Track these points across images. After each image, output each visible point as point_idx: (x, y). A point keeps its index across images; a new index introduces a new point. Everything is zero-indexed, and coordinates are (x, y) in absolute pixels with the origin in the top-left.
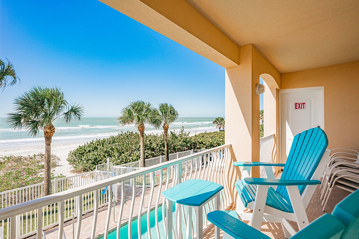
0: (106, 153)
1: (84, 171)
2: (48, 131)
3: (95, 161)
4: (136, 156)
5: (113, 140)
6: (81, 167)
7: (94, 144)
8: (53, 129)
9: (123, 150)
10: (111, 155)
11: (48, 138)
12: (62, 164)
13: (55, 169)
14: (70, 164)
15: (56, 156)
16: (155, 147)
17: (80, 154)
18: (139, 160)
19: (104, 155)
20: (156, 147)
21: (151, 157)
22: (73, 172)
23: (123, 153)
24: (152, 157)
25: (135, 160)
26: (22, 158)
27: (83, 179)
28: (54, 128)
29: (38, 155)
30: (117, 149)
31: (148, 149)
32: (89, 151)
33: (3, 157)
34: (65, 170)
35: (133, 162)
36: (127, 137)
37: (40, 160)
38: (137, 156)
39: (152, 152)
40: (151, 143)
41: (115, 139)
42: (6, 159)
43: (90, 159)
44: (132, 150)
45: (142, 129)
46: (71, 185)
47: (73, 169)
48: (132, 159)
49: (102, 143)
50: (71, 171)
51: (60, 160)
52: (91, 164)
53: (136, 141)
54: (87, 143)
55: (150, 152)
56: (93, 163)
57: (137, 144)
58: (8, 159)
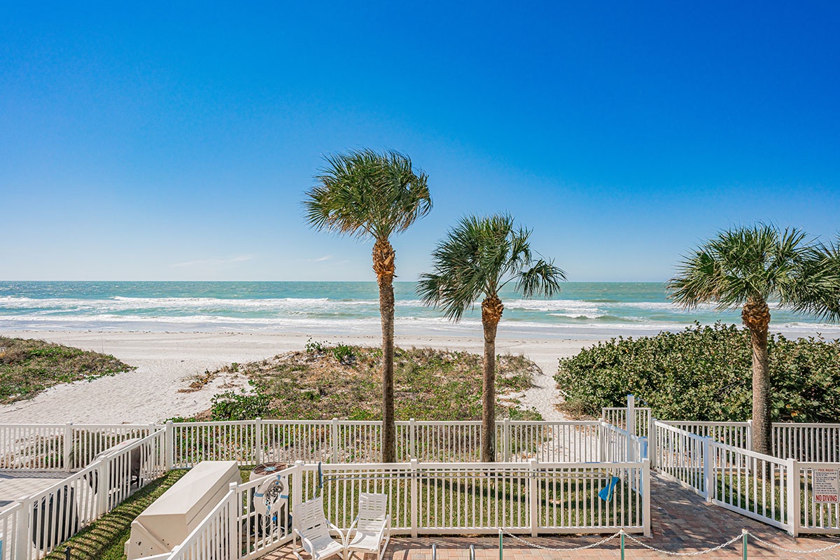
0: (642, 377)
1: (585, 411)
2: (489, 311)
3: (614, 391)
4: (739, 403)
5: (668, 344)
6: (577, 401)
7: (613, 349)
8: (499, 308)
9: (695, 378)
10: (656, 384)
11: (490, 327)
12: (543, 385)
13: (526, 393)
14: (558, 388)
15: (535, 364)
16: (825, 384)
17: (581, 367)
18: (749, 421)
19: (637, 382)
20: (830, 386)
21: (804, 416)
22: (560, 408)
23: (695, 385)
24: (808, 420)
25: (734, 417)
26: (479, 358)
27: (577, 433)
28: (500, 305)
29: (504, 357)
30: (675, 370)
31: (790, 388)
32: (603, 366)
33: (453, 352)
34: (546, 399)
35: (726, 419)
36: (715, 338)
37: (507, 367)
38: (743, 405)
39: (809, 403)
40: (806, 371)
41: (674, 343)
42: (456, 357)
43: (602, 386)
44: (726, 383)
45: (758, 320)
46: (545, 440)
47: (562, 400)
48: (724, 411)
49: (635, 348)
50: (557, 405)
51: (542, 374)
52: (604, 398)
53: (740, 356)
54: (600, 345)
55: (797, 399)
56: (609, 397)
57: (743, 365)
58: (459, 357)
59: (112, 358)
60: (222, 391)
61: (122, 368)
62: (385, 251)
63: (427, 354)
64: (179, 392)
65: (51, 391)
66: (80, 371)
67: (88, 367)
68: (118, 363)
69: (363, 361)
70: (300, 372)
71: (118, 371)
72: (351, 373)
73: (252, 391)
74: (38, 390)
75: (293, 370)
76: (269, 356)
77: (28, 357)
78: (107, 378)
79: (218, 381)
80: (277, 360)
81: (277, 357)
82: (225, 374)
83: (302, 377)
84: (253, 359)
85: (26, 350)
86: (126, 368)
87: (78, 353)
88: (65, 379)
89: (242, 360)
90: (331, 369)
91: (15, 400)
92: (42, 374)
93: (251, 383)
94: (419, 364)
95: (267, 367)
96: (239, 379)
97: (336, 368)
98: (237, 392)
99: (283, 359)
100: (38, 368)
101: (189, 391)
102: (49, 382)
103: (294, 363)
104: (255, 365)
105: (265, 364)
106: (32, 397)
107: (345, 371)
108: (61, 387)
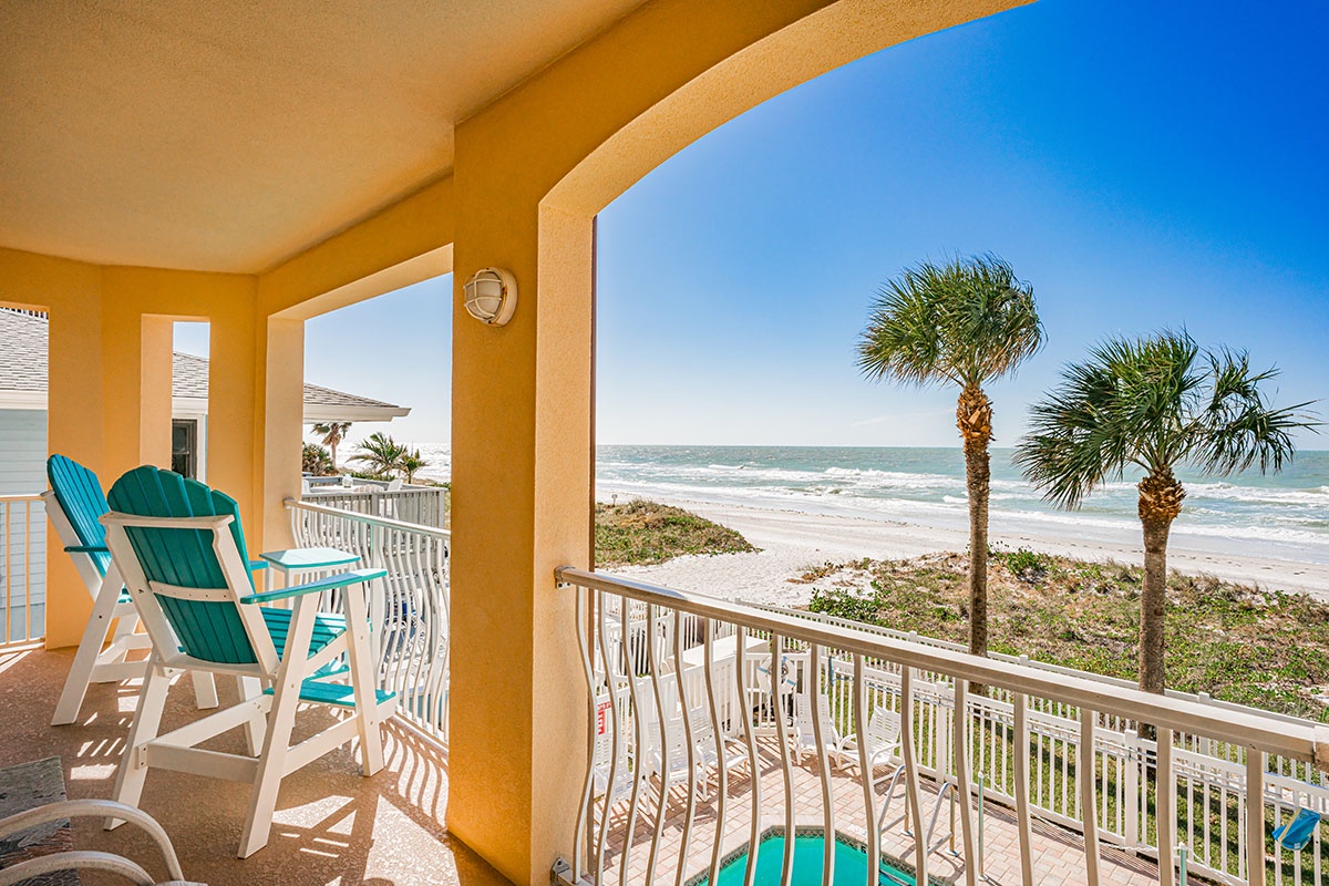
59: (737, 534)
60: (832, 589)
61: (746, 547)
62: (972, 403)
63: (1202, 586)
64: (788, 580)
65: (677, 560)
66: (706, 544)
67: (714, 541)
68: (742, 541)
69: (1061, 579)
70: (947, 582)
71: (739, 550)
72: (1030, 595)
73: (870, 595)
74: (669, 557)
75: (940, 578)
76: (912, 555)
77: (666, 523)
78: (728, 556)
79: (836, 577)
80: (923, 562)
81: (924, 558)
82: (850, 570)
83: (947, 588)
84: (891, 557)
85: (665, 517)
86: (748, 548)
87: (708, 524)
88: (690, 550)
89: (878, 556)
90: (999, 585)
91: (649, 564)
92: (673, 542)
93: (873, 584)
94: (1177, 602)
95: (905, 569)
96: (862, 578)
97: (1008, 584)
98: (852, 592)
99: (931, 561)
100: (671, 535)
101: (799, 582)
102: (679, 551)
103: (946, 568)
104: (892, 564)
105: (905, 564)
106: (661, 563)
107: (1022, 592)
108: (686, 557)
